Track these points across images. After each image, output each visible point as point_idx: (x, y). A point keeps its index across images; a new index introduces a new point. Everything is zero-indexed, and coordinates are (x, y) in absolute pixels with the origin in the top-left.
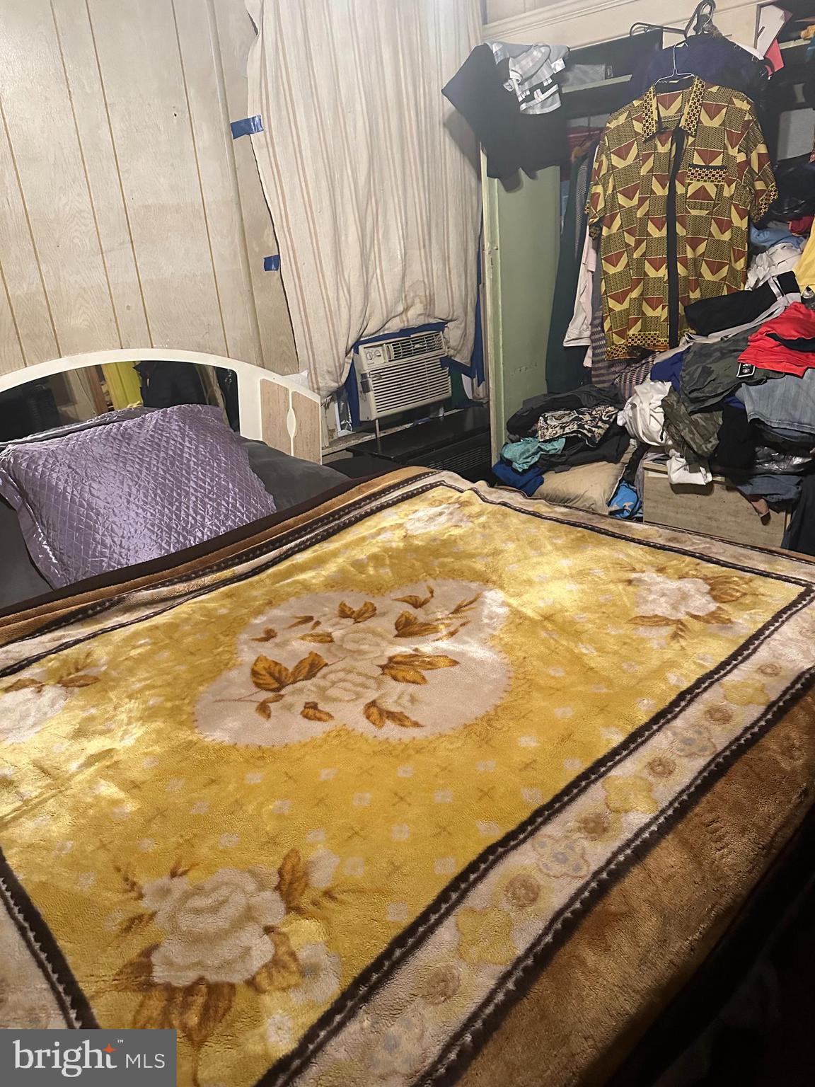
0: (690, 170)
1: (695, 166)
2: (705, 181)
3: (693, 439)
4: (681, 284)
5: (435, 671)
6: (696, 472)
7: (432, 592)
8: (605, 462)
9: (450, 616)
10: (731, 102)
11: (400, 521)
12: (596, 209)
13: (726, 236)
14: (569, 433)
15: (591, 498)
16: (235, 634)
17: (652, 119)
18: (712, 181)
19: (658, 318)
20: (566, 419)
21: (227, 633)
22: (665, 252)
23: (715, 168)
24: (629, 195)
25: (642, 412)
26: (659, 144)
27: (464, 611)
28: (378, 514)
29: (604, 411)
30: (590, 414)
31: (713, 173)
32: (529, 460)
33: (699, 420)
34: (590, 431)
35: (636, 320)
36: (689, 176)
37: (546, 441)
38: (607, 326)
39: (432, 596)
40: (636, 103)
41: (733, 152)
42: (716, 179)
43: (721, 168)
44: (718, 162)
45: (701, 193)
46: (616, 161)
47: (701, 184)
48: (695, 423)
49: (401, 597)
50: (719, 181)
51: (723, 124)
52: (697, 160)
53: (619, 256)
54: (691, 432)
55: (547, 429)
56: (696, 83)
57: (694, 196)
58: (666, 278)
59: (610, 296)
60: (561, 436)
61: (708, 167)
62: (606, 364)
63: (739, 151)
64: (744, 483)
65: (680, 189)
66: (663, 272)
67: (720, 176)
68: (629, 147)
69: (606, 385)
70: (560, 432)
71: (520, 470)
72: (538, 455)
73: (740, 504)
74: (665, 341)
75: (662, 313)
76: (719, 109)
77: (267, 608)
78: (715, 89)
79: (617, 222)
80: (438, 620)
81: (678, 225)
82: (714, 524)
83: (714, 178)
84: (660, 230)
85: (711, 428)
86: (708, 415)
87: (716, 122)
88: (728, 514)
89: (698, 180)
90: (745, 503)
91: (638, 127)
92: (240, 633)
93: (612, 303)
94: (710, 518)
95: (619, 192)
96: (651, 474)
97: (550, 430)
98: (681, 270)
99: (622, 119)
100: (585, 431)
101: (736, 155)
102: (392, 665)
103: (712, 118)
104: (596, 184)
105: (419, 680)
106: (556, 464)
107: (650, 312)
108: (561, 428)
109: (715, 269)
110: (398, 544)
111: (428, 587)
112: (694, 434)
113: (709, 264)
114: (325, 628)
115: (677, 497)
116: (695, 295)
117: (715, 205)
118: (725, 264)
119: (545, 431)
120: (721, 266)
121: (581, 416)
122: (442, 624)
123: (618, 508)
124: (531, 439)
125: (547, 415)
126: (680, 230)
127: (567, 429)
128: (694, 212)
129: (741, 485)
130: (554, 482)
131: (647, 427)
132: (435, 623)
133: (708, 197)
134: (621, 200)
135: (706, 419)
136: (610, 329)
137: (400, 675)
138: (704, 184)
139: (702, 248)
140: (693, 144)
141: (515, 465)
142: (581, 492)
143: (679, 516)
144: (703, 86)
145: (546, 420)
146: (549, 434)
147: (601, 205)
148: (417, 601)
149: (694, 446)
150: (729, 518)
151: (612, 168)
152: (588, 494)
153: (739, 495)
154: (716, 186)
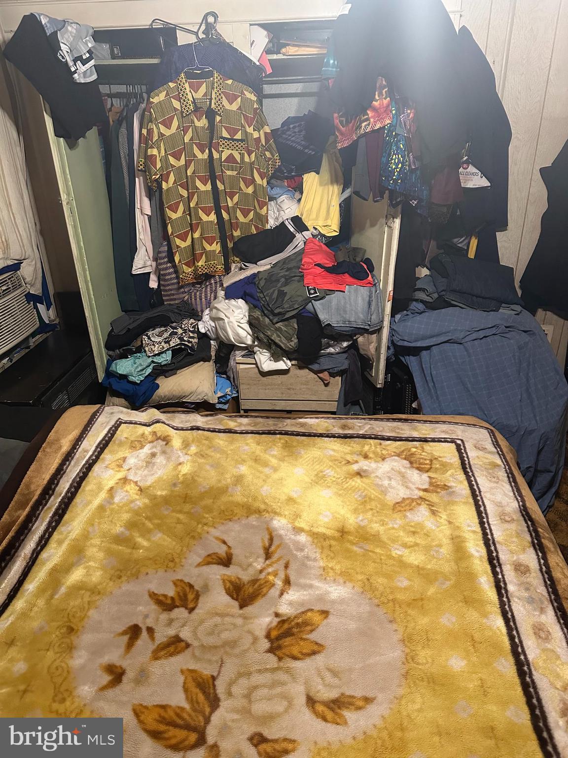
0: (221, 141)
1: (224, 138)
2: (232, 150)
3: (281, 341)
4: (227, 226)
5: (318, 630)
6: (279, 361)
7: (224, 542)
8: (202, 362)
9: (267, 562)
10: (242, 93)
11: (120, 475)
12: (156, 168)
13: (250, 190)
14: (174, 346)
15: (203, 392)
16: (70, 692)
17: (188, 100)
18: (237, 150)
19: (214, 251)
20: (166, 335)
21: (60, 696)
22: (212, 201)
23: (238, 140)
24: (177, 157)
25: (231, 324)
26: (195, 119)
27: (275, 552)
28: (90, 474)
29: (188, 323)
30: (181, 328)
31: (237, 144)
32: (144, 372)
33: (282, 327)
34: (189, 342)
35: (202, 254)
36: (221, 146)
37: (155, 355)
38: (177, 259)
39: (229, 547)
40: (172, 85)
41: (250, 130)
42: (239, 148)
43: (242, 140)
44: (238, 136)
45: (231, 158)
46: (163, 129)
47: (230, 152)
48: (279, 329)
49: (199, 560)
50: (241, 150)
51: (240, 108)
52: (225, 134)
53: (177, 204)
54: (279, 336)
55: (153, 345)
56: (216, 75)
57: (227, 160)
58: (216, 221)
59: (175, 236)
60: (168, 350)
61: (234, 140)
62: (176, 286)
63: (254, 130)
64: (312, 363)
65: (216, 155)
66: (213, 217)
67: (242, 146)
68: (172, 118)
69: (176, 302)
70: (166, 346)
71: (139, 382)
72: (151, 367)
73: (310, 376)
74: (222, 267)
75: (216, 247)
76: (236, 97)
77: (73, 638)
78: (230, 82)
79: (172, 178)
80: (261, 571)
81: (218, 182)
82: (292, 392)
83: (237, 148)
84: (205, 185)
85: (291, 332)
86: (286, 323)
87: (234, 107)
88: (302, 384)
89: (228, 149)
90: (312, 375)
91: (176, 104)
92: (75, 688)
93: (178, 241)
94: (289, 389)
95: (169, 154)
96: (242, 366)
97: (157, 346)
98: (225, 215)
99: (162, 96)
100: (186, 343)
101: (252, 132)
102: (275, 645)
103: (231, 103)
104: (152, 147)
105: (316, 648)
106: (167, 371)
107: (208, 248)
108: (166, 342)
109: (245, 214)
110: (141, 502)
111: (217, 538)
112: (280, 337)
113: (242, 211)
114: (163, 634)
115: (264, 379)
116: (237, 234)
117: (241, 167)
118: (251, 210)
119: (153, 347)
120: (249, 211)
121: (175, 330)
122: (269, 574)
123: (222, 394)
124: (139, 354)
125: (150, 333)
126: (220, 186)
127: (171, 343)
128: (229, 173)
129: (310, 364)
130: (168, 386)
131: (238, 335)
132: (262, 576)
133: (235, 161)
134: (172, 160)
135: (286, 326)
136: (180, 261)
137: (295, 651)
138: (232, 152)
139: (236, 199)
140: (220, 121)
141: (131, 378)
142: (193, 389)
143: (267, 391)
144: (221, 79)
145: (149, 338)
146: (156, 350)
147: (159, 165)
148: (220, 559)
149: (282, 346)
150: (302, 387)
151: (161, 135)
152: (200, 390)
153: (307, 370)
154: (240, 153)
